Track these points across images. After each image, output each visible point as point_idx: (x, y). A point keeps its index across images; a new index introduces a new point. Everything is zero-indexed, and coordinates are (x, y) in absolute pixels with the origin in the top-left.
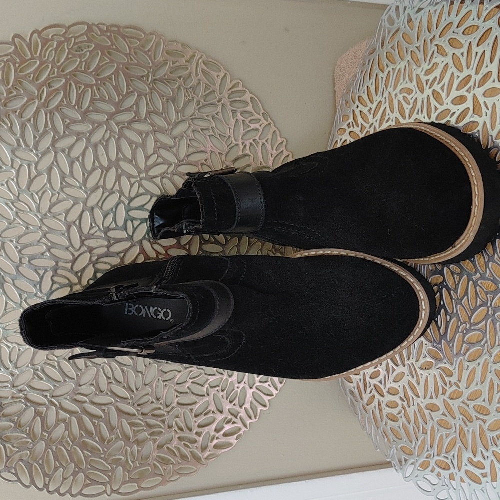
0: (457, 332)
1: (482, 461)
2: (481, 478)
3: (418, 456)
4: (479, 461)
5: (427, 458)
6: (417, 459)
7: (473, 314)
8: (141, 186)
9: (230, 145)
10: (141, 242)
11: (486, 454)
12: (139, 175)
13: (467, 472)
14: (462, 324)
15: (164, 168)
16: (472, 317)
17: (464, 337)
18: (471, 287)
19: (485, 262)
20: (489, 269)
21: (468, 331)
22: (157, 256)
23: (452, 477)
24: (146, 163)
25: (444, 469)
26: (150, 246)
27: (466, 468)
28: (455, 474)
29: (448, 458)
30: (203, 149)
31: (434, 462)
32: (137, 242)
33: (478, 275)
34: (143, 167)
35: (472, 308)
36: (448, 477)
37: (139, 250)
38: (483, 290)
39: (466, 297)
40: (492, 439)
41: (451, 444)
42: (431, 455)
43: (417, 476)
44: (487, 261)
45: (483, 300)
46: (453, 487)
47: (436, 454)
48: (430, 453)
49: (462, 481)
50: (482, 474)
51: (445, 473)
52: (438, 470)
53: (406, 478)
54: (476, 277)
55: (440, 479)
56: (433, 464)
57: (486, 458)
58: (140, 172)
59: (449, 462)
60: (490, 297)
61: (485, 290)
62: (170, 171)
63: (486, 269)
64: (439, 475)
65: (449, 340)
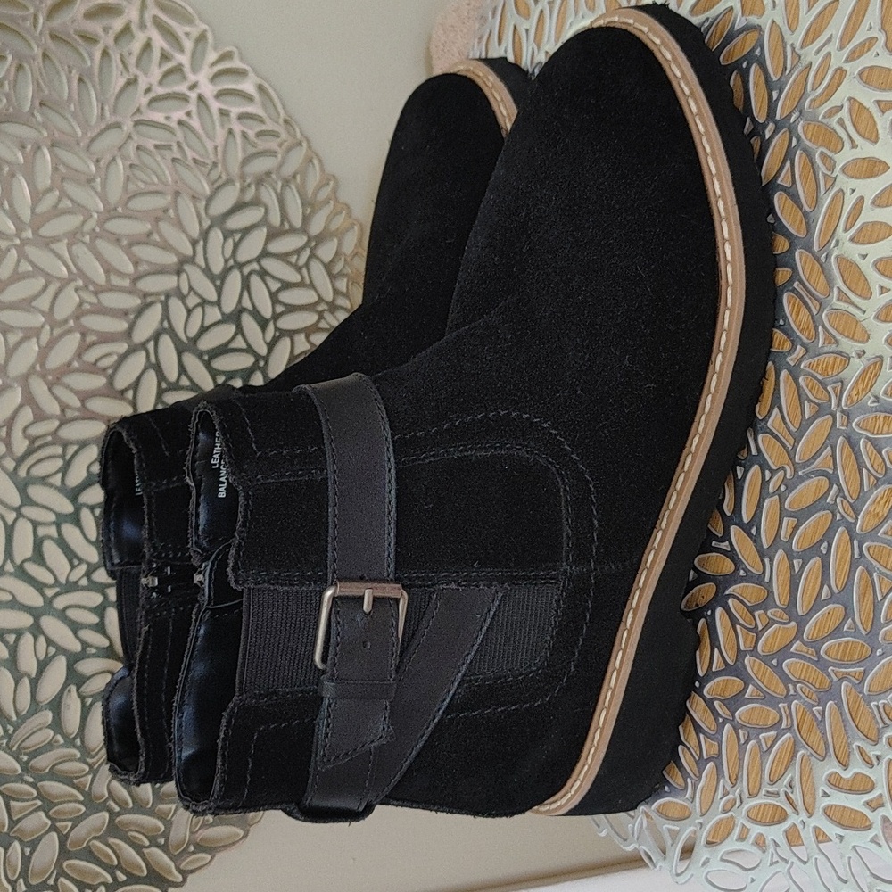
0: (763, 494)
1: (865, 770)
2: (866, 811)
3: (702, 815)
4: (857, 774)
5: (724, 811)
6: (701, 821)
7: (797, 441)
8: (22, 255)
9: (216, 181)
10: (24, 380)
11: (873, 752)
12: (18, 235)
13: (828, 812)
14: (773, 473)
15: (73, 222)
16: (794, 448)
17: (781, 502)
18: (786, 382)
19: (812, 316)
20: (824, 326)
21: (790, 485)
22: (63, 411)
23: (793, 838)
24: (33, 209)
25: (772, 823)
26: (46, 388)
27: (826, 802)
28: (800, 827)
29: (776, 795)
30: (159, 188)
31: (744, 813)
32: (16, 379)
33: (800, 350)
34: (26, 215)
35: (792, 428)
36: (782, 841)
37: (20, 395)
38: (816, 378)
39: (776, 410)
40: (882, 710)
41: (780, 758)
42: (735, 801)
43: (706, 862)
44: (815, 312)
45: (817, 401)
46: (799, 859)
47: (746, 794)
48: (730, 796)
49: (820, 836)
50: (868, 804)
51: (775, 833)
52: (756, 830)
53: (678, 875)
54: (794, 356)
55: (764, 852)
56: (741, 821)
57: (875, 762)
58: (20, 227)
59: (781, 802)
60: (834, 389)
61: (820, 377)
62: (87, 228)
63: (816, 328)
64: (760, 842)
65: (746, 520)
